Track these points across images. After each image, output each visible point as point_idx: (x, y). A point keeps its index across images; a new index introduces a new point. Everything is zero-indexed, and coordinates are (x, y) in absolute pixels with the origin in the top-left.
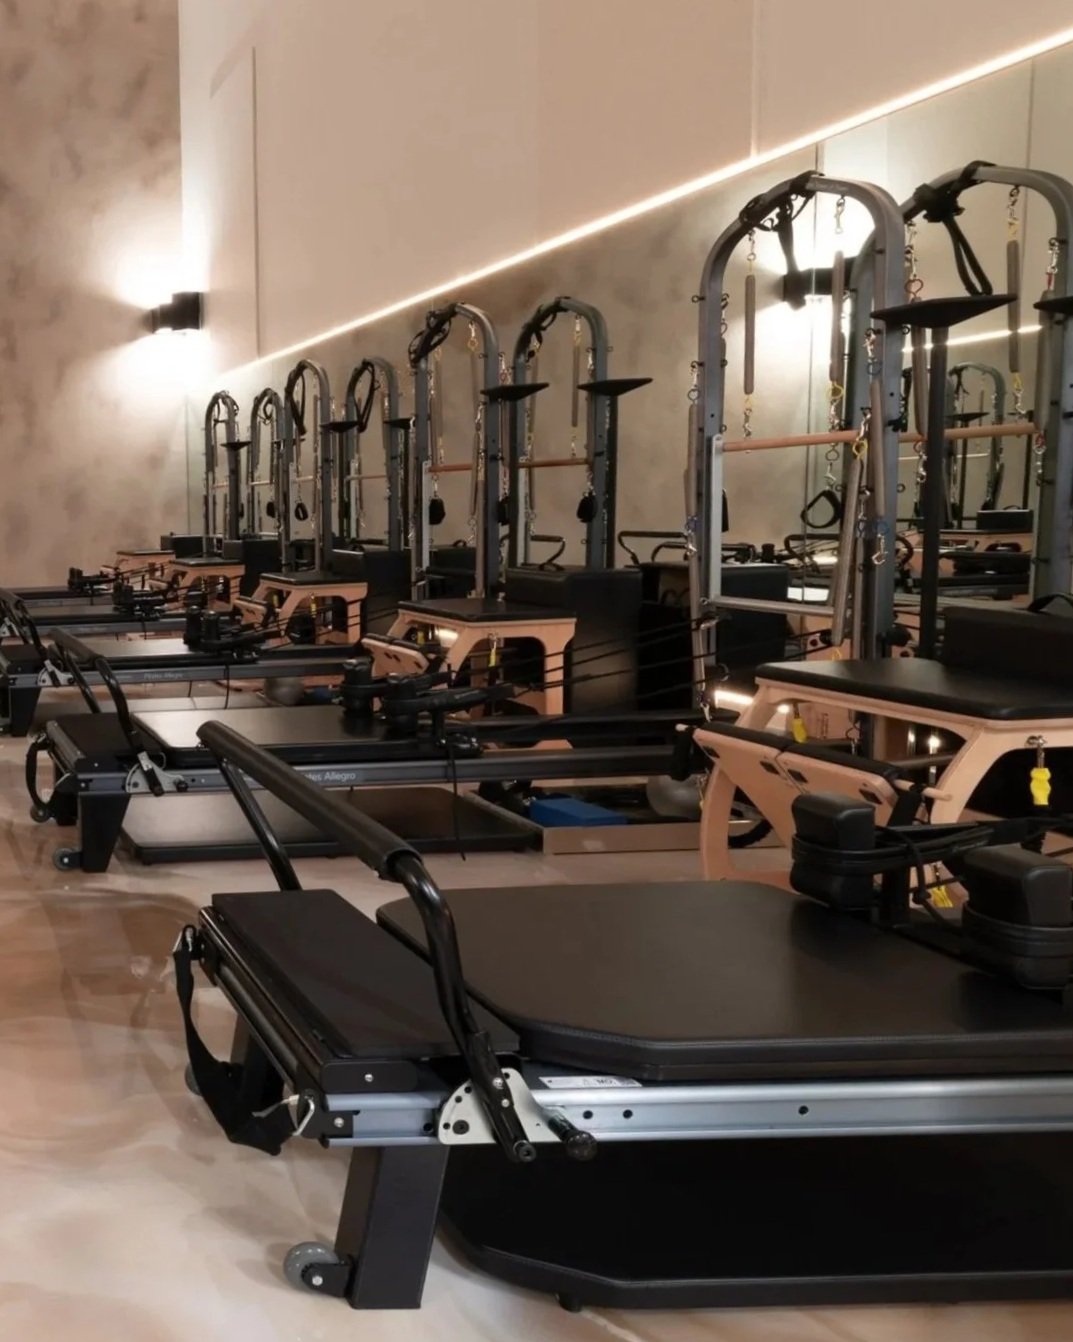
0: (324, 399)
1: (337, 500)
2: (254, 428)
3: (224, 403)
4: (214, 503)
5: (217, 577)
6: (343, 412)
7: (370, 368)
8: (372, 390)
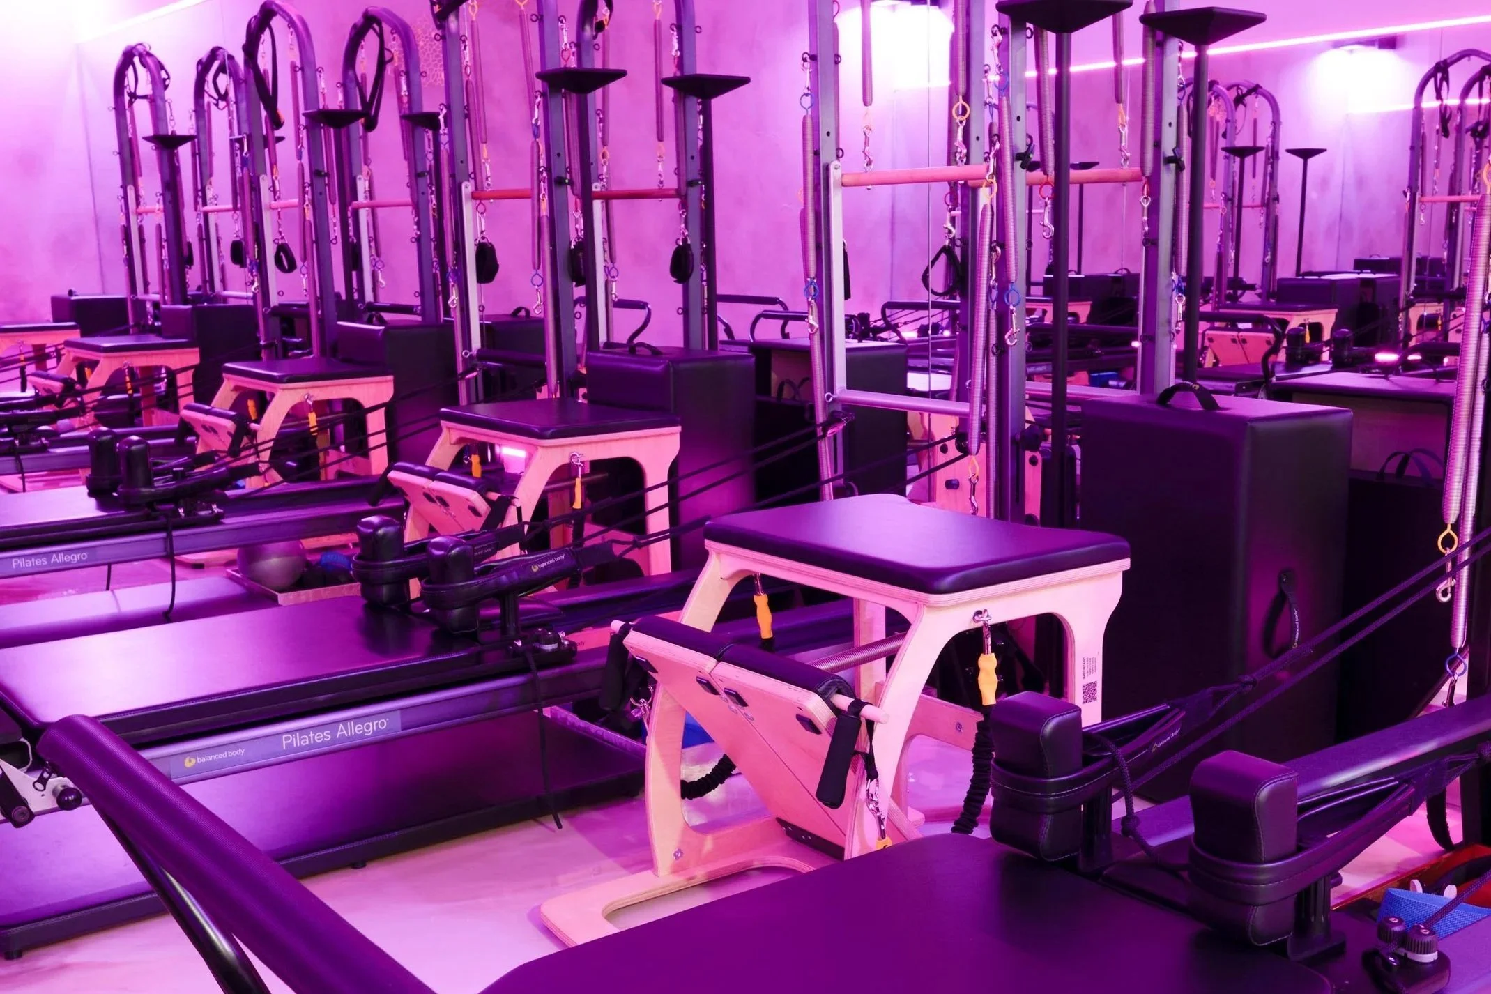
0: (306, 68)
1: (339, 239)
2: (200, 111)
3: (144, 64)
4: (142, 241)
5: (158, 368)
6: (341, 97)
7: (375, 26)
8: (382, 64)
